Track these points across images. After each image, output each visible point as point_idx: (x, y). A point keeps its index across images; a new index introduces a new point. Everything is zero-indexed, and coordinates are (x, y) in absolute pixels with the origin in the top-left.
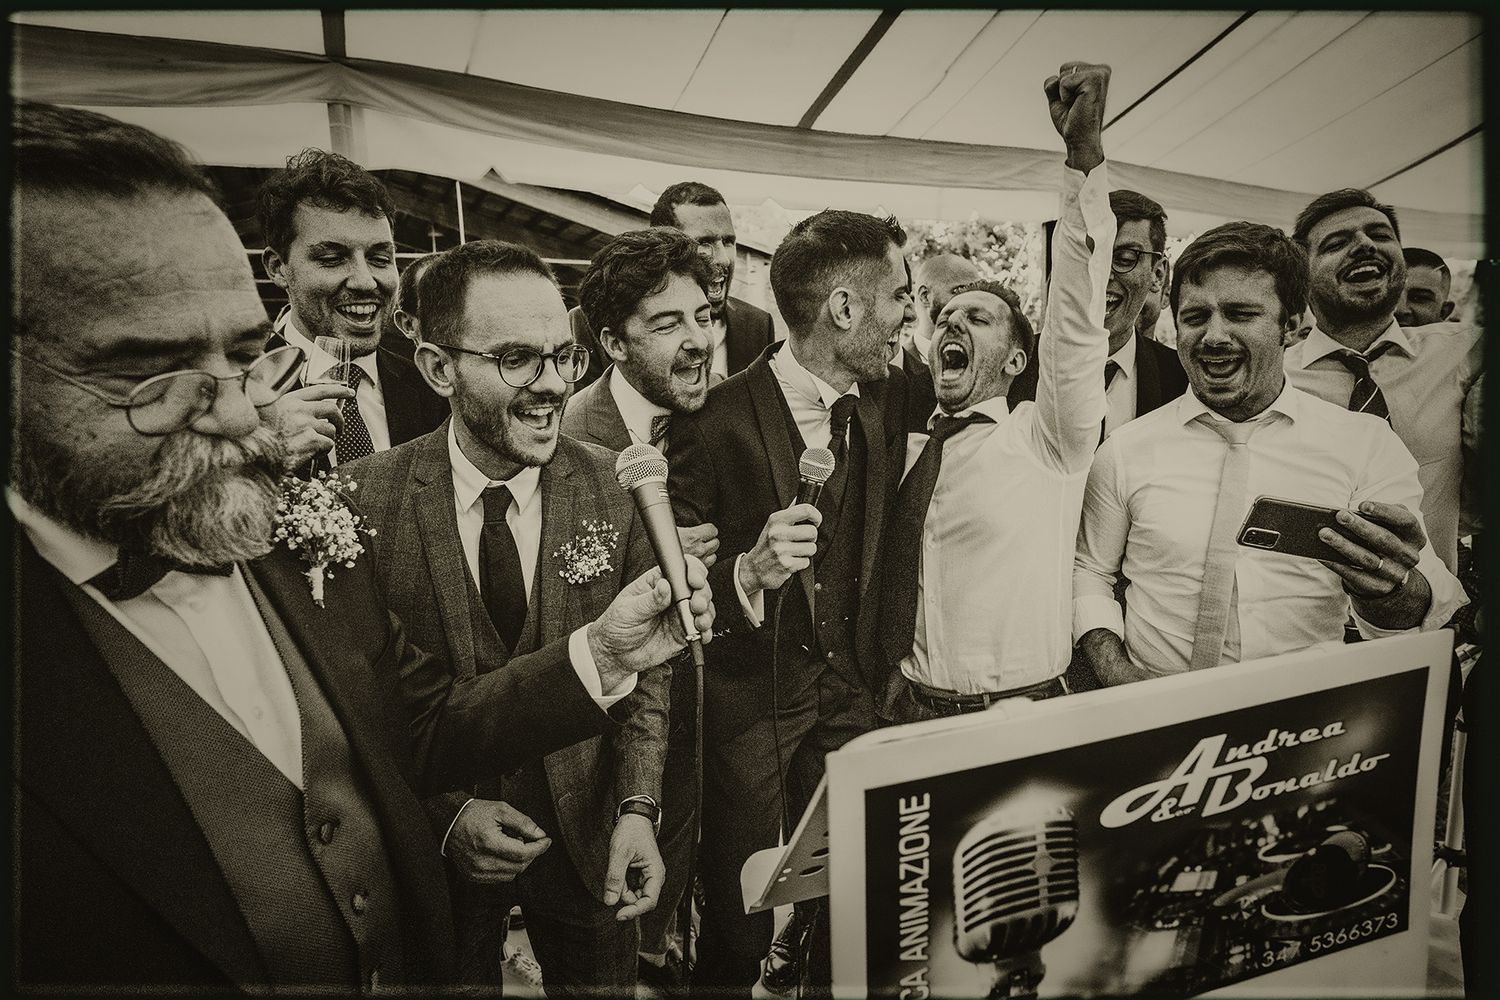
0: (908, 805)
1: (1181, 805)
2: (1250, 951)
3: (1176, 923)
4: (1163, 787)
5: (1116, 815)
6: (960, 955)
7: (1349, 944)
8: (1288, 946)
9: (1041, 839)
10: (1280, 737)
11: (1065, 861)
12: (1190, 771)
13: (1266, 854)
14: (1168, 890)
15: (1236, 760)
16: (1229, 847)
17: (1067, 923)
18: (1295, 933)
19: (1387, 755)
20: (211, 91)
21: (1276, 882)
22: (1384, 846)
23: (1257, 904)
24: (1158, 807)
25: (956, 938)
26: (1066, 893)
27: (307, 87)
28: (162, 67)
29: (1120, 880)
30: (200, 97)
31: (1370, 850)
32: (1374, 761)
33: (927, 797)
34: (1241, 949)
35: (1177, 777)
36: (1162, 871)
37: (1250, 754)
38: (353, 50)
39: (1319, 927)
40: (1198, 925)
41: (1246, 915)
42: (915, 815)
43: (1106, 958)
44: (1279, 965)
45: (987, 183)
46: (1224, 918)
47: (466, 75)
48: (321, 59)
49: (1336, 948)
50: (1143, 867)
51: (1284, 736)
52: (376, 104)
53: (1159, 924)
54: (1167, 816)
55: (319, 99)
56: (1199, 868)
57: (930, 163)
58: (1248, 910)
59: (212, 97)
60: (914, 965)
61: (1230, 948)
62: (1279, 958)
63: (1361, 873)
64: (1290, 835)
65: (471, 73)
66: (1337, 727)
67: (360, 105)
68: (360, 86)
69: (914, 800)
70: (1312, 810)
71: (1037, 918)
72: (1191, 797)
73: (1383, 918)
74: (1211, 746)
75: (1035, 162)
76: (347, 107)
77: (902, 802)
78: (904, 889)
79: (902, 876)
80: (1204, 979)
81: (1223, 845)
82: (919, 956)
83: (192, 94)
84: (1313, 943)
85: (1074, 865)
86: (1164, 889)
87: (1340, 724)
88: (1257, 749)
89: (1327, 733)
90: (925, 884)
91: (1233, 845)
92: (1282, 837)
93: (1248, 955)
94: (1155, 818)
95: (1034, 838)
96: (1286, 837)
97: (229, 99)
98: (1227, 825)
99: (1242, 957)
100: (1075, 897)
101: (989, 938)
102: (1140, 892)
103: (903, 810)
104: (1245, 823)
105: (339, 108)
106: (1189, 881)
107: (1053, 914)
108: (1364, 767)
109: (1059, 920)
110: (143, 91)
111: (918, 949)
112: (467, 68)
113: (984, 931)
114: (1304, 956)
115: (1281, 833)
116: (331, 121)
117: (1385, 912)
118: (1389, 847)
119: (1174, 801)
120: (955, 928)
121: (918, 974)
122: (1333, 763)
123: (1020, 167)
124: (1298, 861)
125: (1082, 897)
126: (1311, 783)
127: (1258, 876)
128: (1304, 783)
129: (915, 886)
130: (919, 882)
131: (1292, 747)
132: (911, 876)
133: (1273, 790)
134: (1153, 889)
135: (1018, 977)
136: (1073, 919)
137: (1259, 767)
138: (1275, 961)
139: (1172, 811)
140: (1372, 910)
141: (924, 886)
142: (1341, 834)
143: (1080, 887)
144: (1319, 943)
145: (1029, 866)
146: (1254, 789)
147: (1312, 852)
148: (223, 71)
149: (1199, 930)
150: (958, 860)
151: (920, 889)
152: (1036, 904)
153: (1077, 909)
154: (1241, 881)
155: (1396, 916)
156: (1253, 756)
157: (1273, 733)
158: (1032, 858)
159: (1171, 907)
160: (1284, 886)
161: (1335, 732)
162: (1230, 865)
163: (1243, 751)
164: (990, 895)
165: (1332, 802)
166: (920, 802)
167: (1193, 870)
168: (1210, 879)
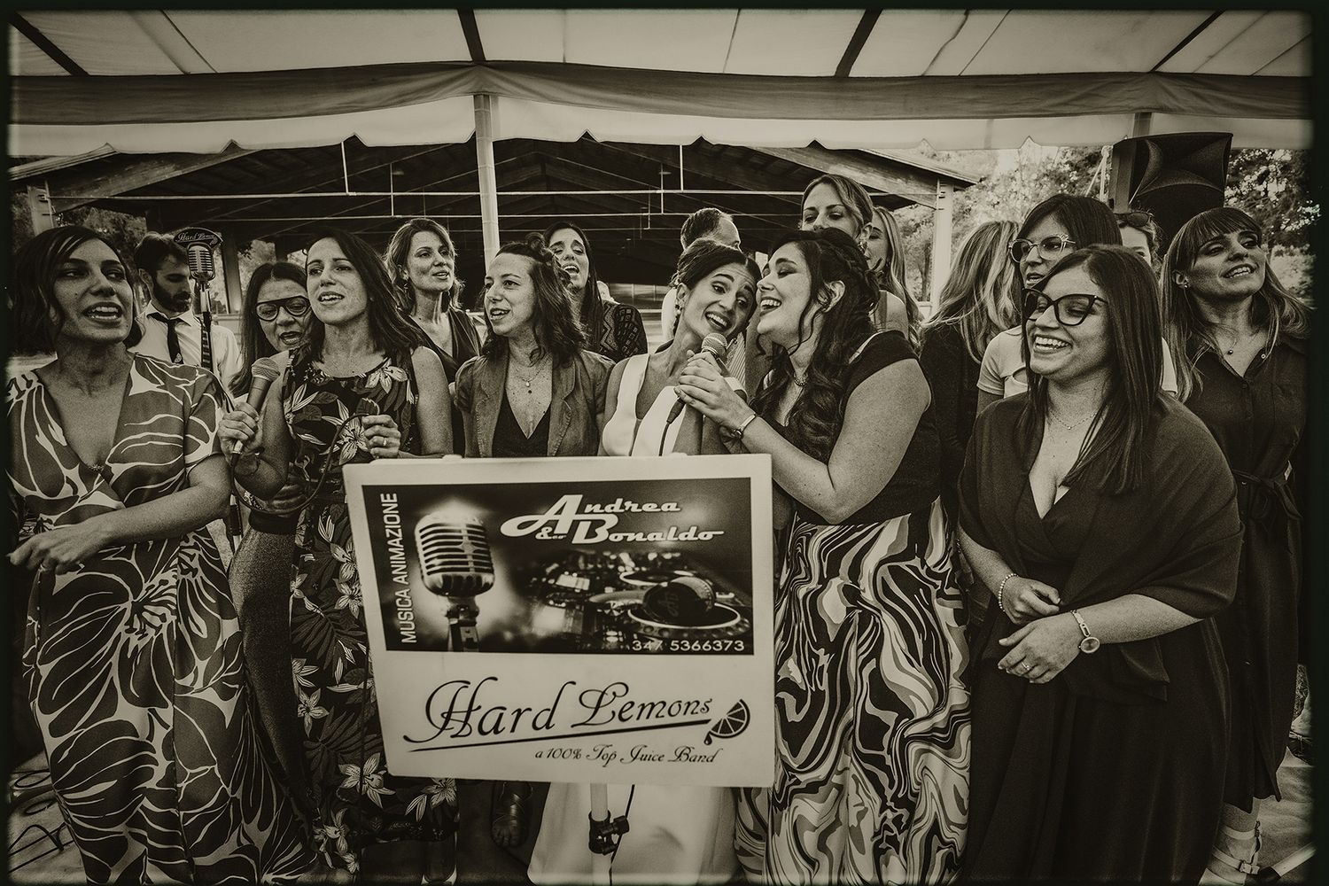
0: (386, 498)
1: (555, 532)
2: (622, 636)
3: (563, 605)
4: (541, 519)
5: (510, 528)
6: (427, 587)
7: (701, 652)
8: (652, 641)
9: (464, 533)
10: (626, 504)
11: (482, 549)
12: (559, 512)
13: (625, 577)
14: (554, 583)
15: (592, 512)
16: (596, 566)
17: (488, 587)
18: (656, 634)
19: (722, 533)
20: (400, 96)
21: (638, 598)
22: (727, 593)
23: (625, 608)
24: (539, 530)
25: (423, 577)
26: (486, 568)
27: (460, 85)
28: (374, 83)
29: (520, 569)
30: (396, 100)
31: (715, 595)
32: (710, 535)
33: (395, 495)
34: (616, 634)
35: (550, 515)
36: (549, 570)
37: (602, 511)
38: (490, 55)
39: (677, 635)
40: (580, 610)
41: (616, 613)
42: (390, 503)
43: (518, 614)
44: (645, 652)
45: (1038, 110)
46: (599, 611)
47: (565, 64)
48: (470, 64)
49: (690, 652)
50: (534, 564)
51: (628, 504)
52: (504, 92)
53: (551, 602)
54: (546, 537)
55: (467, 93)
56: (575, 575)
57: (971, 97)
58: (618, 610)
59: (402, 100)
60: (403, 586)
61: (606, 631)
62: (645, 647)
63: (709, 607)
64: (644, 569)
65: (568, 61)
66: (673, 506)
67: (495, 96)
68: (496, 81)
69: (388, 496)
70: (660, 557)
71: (469, 578)
72: (563, 528)
73: (731, 642)
74: (572, 501)
75: (1099, 85)
76: (486, 97)
77: (382, 495)
78: (390, 542)
79: (388, 536)
80: (589, 645)
81: (592, 564)
82: (403, 582)
83: (390, 99)
84: (672, 644)
85: (488, 553)
86: (552, 581)
87: (675, 504)
88: (608, 508)
89: (664, 508)
90: (401, 542)
91: (599, 566)
92: (637, 569)
93: (621, 639)
94: (538, 536)
95: (460, 531)
96: (641, 570)
97: (410, 100)
98: (593, 552)
99: (616, 639)
100: (491, 571)
101: (442, 582)
102: (535, 579)
103: (383, 500)
104: (607, 554)
105: (483, 99)
106: (567, 580)
107: (479, 579)
108: (701, 536)
109: (483, 583)
110: (363, 101)
111: (403, 577)
112: (564, 59)
113: (438, 577)
114: (666, 650)
115: (636, 566)
116: (475, 108)
117: (734, 638)
118: (731, 595)
119: (550, 529)
120: (422, 572)
121: (405, 591)
122: (673, 530)
123: (1079, 93)
124: (654, 588)
125: (495, 572)
126: (656, 539)
127: (622, 590)
128: (650, 537)
129: (395, 542)
130: (397, 540)
131: (636, 512)
132: (393, 537)
133: (625, 538)
134: (544, 580)
135: (462, 609)
136: (492, 585)
137: (612, 521)
138: (642, 649)
139: (549, 534)
140: (721, 634)
141: (401, 544)
142: (687, 578)
143: (494, 566)
144: (678, 646)
145: (459, 547)
146: (610, 534)
147: (665, 584)
148: (409, 81)
149: (581, 613)
150: (418, 535)
151: (398, 545)
152: (467, 570)
153: (494, 579)
154: (609, 590)
155: (742, 643)
156: (605, 513)
157: (619, 501)
158: (461, 543)
159: (558, 594)
160: (644, 601)
161: (671, 509)
162: (598, 578)
163: (597, 508)
164: (439, 557)
165: (677, 555)
166: (392, 498)
167: (571, 574)
168: (585, 584)
